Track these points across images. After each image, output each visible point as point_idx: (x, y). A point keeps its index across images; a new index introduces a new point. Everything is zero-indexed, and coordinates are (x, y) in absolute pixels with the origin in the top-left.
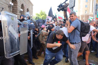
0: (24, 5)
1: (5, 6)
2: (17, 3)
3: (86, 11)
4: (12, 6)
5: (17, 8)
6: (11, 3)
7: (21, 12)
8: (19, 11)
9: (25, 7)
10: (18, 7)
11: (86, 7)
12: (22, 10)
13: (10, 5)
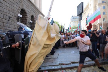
0: (34, 16)
1: (13, 19)
2: (27, 15)
3: (104, 18)
4: (21, 18)
5: (26, 20)
6: (19, 15)
7: (30, 23)
8: (28, 23)
9: (35, 18)
10: (27, 18)
11: (103, 14)
12: (32, 22)
13: (19, 17)
